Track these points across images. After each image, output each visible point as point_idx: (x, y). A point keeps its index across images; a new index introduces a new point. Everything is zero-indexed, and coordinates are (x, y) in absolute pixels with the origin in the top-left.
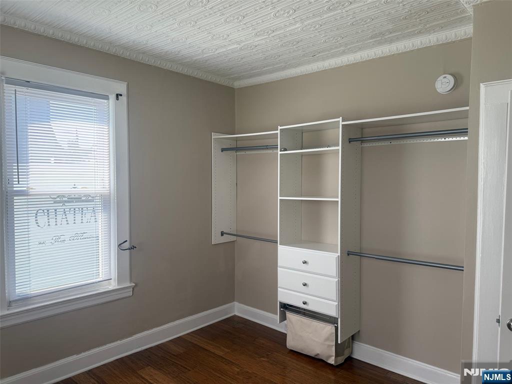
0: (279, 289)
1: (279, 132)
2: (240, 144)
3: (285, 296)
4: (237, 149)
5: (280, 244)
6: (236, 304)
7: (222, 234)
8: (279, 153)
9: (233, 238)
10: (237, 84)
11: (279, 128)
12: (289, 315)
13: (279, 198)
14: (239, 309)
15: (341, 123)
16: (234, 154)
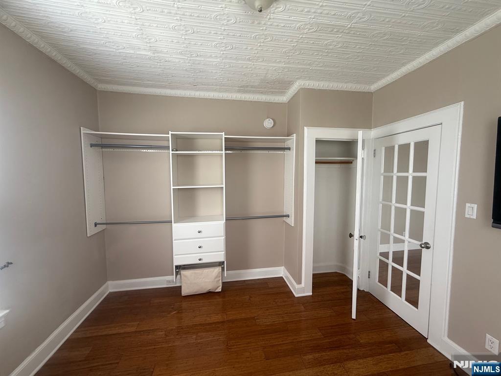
0: (175, 257)
1: (170, 135)
3: (178, 261)
4: (103, 146)
5: (174, 223)
6: (110, 283)
7: (96, 225)
8: (171, 152)
9: (104, 227)
10: (101, 87)
11: (170, 133)
12: (183, 272)
13: (172, 187)
14: (114, 286)
15: (224, 136)
16: (101, 150)
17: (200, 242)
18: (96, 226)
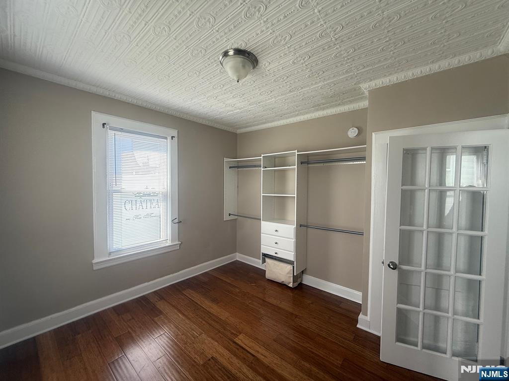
0: (261, 246)
1: (262, 157)
2: (240, 164)
3: (265, 249)
4: (238, 167)
5: (262, 221)
6: (237, 254)
8: (262, 169)
9: (236, 217)
10: (239, 131)
11: (262, 155)
12: (267, 260)
13: (262, 195)
14: (239, 257)
15: (297, 153)
16: (237, 170)
17: (277, 239)
18: (230, 215)
